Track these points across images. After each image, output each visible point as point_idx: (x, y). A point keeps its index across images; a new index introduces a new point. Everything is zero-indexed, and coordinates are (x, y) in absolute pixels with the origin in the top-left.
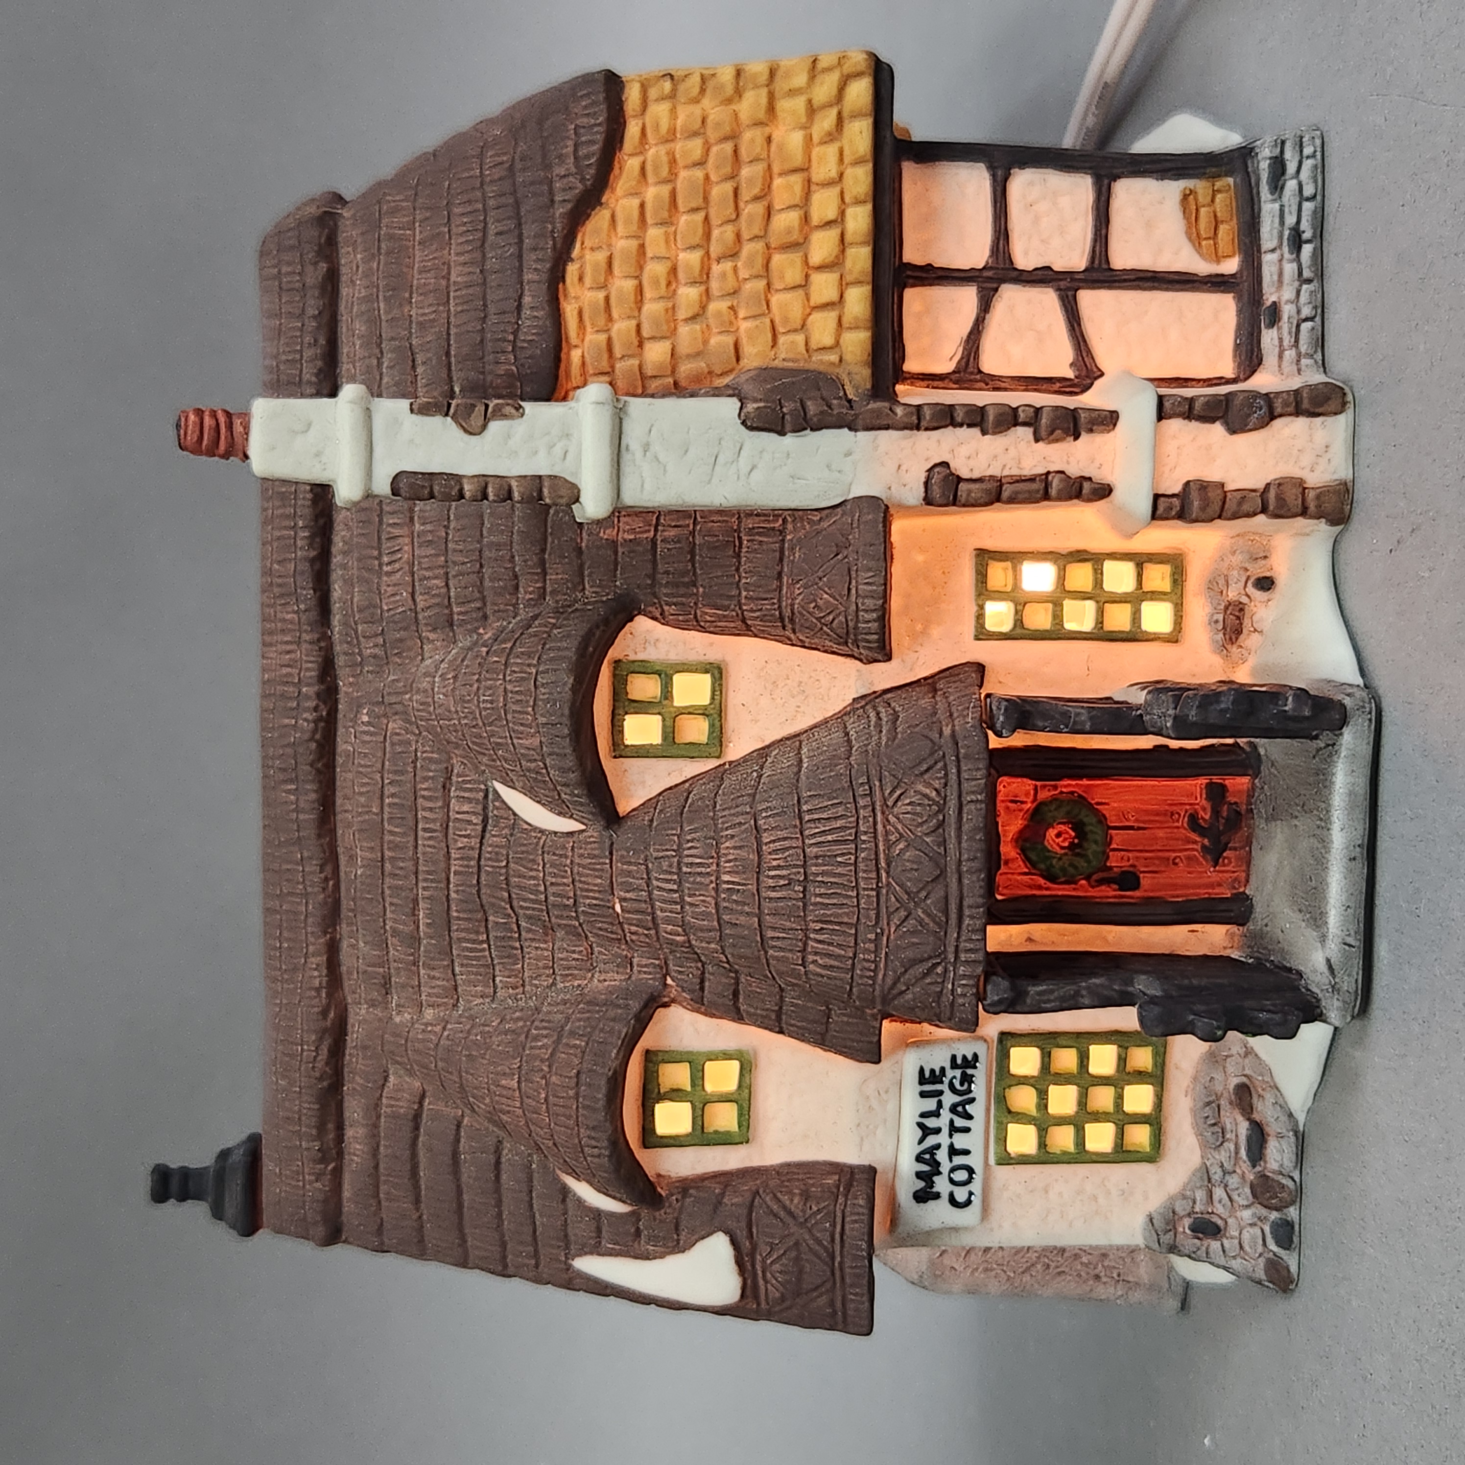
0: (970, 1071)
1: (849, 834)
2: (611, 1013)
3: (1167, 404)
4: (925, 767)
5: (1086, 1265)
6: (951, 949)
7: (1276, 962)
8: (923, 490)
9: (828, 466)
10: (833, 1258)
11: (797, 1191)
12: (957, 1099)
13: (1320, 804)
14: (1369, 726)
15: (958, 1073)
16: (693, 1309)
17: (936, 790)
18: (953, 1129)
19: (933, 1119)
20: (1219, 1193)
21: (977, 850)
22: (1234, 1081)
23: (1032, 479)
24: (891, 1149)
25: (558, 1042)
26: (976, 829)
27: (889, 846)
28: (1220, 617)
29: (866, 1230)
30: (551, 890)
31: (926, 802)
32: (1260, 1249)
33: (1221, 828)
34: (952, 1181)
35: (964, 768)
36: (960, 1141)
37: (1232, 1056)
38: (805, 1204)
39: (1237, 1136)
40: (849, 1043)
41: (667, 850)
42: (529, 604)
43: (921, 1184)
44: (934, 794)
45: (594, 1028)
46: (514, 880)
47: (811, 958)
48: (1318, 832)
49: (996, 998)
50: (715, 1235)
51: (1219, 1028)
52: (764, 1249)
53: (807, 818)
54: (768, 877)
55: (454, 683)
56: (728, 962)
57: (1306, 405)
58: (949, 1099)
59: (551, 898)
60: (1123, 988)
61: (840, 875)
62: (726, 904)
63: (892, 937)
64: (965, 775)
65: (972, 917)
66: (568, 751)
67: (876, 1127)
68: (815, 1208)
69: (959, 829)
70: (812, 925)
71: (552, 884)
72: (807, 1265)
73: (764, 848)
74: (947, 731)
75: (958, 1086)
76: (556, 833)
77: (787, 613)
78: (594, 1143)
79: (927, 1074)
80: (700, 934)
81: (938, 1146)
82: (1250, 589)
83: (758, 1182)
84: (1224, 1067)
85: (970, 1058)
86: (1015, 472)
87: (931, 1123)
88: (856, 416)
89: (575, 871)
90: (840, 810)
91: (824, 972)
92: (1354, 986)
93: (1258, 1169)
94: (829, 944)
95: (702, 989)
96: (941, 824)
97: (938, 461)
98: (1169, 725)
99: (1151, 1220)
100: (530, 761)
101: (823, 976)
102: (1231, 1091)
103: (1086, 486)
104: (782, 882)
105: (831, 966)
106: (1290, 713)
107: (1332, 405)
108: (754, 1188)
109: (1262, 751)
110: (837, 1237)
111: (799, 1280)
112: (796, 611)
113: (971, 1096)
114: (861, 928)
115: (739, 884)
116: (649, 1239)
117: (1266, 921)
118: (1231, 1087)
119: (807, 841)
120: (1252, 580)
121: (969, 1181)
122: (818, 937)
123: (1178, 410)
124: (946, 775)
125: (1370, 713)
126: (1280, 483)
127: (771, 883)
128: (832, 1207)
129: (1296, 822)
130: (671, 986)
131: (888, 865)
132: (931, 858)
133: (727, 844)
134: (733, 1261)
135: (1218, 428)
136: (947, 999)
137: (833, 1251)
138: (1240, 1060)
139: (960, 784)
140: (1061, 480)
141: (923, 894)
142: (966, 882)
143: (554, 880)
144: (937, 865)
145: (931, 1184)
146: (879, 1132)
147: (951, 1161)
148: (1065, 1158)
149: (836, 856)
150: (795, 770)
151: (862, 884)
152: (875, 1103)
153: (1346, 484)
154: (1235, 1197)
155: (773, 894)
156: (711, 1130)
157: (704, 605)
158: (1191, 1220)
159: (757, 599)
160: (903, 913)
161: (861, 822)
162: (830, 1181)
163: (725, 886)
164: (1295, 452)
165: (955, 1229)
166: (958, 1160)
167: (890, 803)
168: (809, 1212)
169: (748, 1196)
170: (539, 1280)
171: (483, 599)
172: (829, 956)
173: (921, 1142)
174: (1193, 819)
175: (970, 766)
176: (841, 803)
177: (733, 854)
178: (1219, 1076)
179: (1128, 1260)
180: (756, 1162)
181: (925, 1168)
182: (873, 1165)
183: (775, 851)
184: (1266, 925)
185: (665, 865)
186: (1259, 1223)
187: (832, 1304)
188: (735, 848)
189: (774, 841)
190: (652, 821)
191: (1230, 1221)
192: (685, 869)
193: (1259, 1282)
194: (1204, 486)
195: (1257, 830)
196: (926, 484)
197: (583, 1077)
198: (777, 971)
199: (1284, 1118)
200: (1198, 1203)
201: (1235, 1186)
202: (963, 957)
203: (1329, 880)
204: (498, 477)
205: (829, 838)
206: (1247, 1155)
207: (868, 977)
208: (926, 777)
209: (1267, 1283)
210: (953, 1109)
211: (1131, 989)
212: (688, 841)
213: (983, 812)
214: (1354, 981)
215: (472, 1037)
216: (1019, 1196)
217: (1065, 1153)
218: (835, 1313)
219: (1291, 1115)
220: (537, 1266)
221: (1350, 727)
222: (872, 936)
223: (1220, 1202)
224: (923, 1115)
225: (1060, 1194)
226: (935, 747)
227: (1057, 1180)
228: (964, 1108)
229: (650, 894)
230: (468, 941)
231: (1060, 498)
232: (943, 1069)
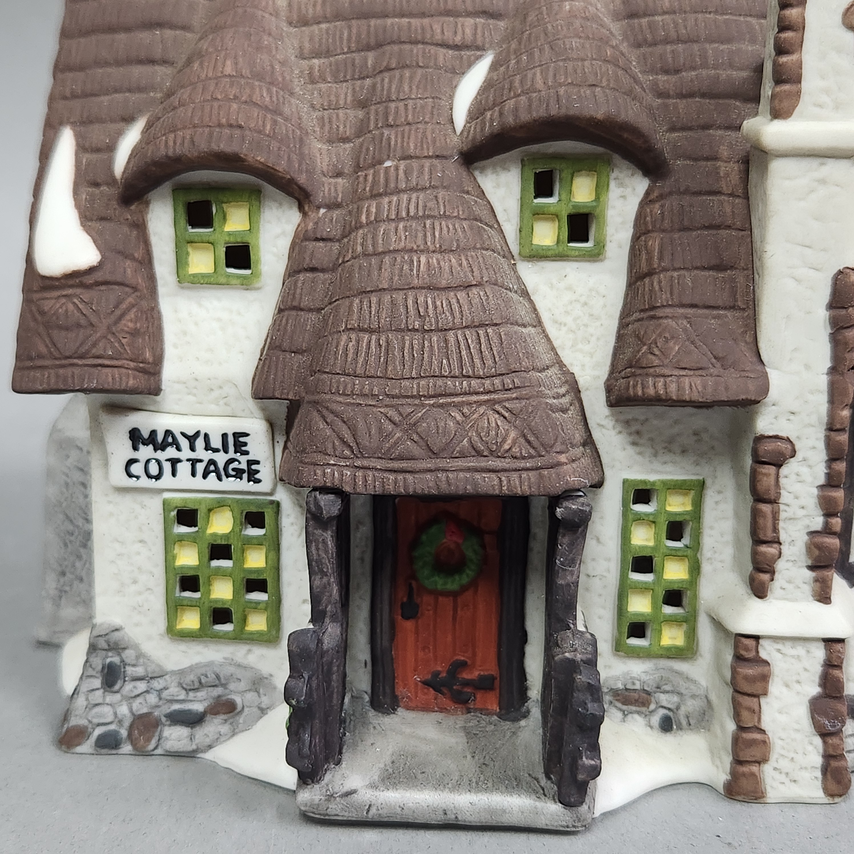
0: (245, 476)
1: (468, 370)
2: (294, 157)
3: (839, 646)
4: (532, 439)
5: (74, 566)
6: (366, 463)
7: (345, 738)
8: (771, 434)
9: (795, 350)
10: (81, 357)
11: (138, 325)
12: (221, 465)
13: (490, 781)
14: (562, 826)
15: (244, 466)
16: (30, 233)
17: (510, 449)
18: (194, 462)
19: (203, 445)
20: (142, 686)
21: (457, 487)
22: (238, 700)
23: (775, 530)
24: (176, 408)
25: (266, 109)
26: (475, 484)
27: (458, 406)
28: (638, 686)
29: (106, 386)
30: (401, 104)
31: (499, 440)
32: (96, 721)
33: (455, 687)
34: (148, 461)
35: (531, 474)
36: (184, 468)
37: (259, 696)
38: (127, 332)
39: (191, 701)
40: (273, 371)
41: (445, 206)
42: (655, 83)
43: (146, 434)
44: (506, 447)
45: (281, 141)
46: (407, 73)
47: (353, 336)
48: (465, 779)
49: (322, 504)
50: (98, 253)
51: (298, 702)
52: (86, 295)
53: (481, 332)
54: (426, 297)
55: (582, 17)
56: (343, 262)
57: (834, 764)
58: (221, 458)
59: (393, 105)
60: (329, 614)
61: (431, 363)
62: (399, 259)
63: (374, 409)
64: (524, 475)
65: (396, 481)
66: (535, 115)
67: (195, 395)
68: (124, 341)
69: (477, 470)
70: (383, 338)
71: (406, 105)
72: (74, 335)
73: (452, 294)
74: (563, 458)
75: (232, 466)
76: (451, 109)
77: (659, 313)
78: (179, 142)
79: (242, 439)
80: (370, 236)
81: (179, 449)
82: (662, 712)
83: (145, 291)
84: (250, 690)
85: (257, 476)
86: (783, 515)
87: (200, 443)
88: (842, 374)
89: (419, 126)
90: (489, 362)
91: (341, 348)
92: (333, 813)
93: (164, 719)
94: (367, 354)
95: (317, 239)
96: (479, 454)
97: (797, 448)
98: (567, 655)
99: (117, 630)
100: (521, 82)
101: (337, 347)
102: (229, 697)
103: (765, 577)
104: (421, 310)
105: (347, 355)
106: (580, 762)
107: (833, 787)
108: (139, 287)
109: (523, 723)
110: (100, 361)
111: (60, 328)
112: (661, 321)
113: (224, 477)
114: (382, 381)
115: (418, 270)
116: (92, 195)
117: (378, 727)
118: (233, 697)
119: (460, 332)
120: (670, 714)
121: (149, 476)
122: (373, 342)
123: (834, 655)
124: (524, 458)
125: (574, 826)
126: (765, 743)
127: (421, 300)
128: (125, 356)
129: (469, 757)
130: (318, 213)
131: (441, 406)
132: (447, 444)
133: (453, 260)
134: (75, 269)
135: (815, 690)
136: (319, 458)
137: (87, 358)
138: (257, 704)
139: (516, 470)
140: (773, 555)
141: (415, 437)
142: (428, 476)
143: (410, 107)
144: (444, 450)
145: (145, 443)
146: (191, 398)
147: (167, 460)
148: (170, 558)
149: (448, 359)
150: (520, 321)
151: (423, 382)
152: (216, 393)
153: (764, 797)
154: (139, 700)
155: (410, 302)
156: (190, 250)
157: (662, 239)
158: (119, 664)
159: (671, 286)
160: (397, 418)
161: (479, 381)
162: (148, 355)
163: (415, 259)
164: (792, 755)
165: (106, 464)
166: (167, 467)
167: (497, 407)
168: (120, 336)
169: (133, 282)
170: (52, 99)
171: (654, 44)
172: (357, 353)
173: (183, 434)
174: (463, 665)
175: (532, 479)
176: (496, 363)
177: (446, 266)
178: (242, 686)
179: (78, 599)
180: (161, 290)
181: (160, 437)
182: (162, 392)
183: (450, 304)
184: (374, 727)
185: (431, 204)
186: (117, 720)
187: (40, 356)
188: (451, 267)
189: (458, 302)
190: (468, 193)
191: (118, 696)
192: (428, 222)
193: (66, 718)
194: (765, 678)
195: (454, 717)
196: (776, 437)
197: (237, 132)
198: (338, 305)
199: (208, 741)
200: (133, 669)
201: (149, 701)
202: (360, 474)
203: (426, 792)
204: (802, 42)
205: (464, 353)
206: (175, 711)
207: (338, 387)
208: (522, 440)
209: (66, 726)
210: (212, 462)
211: (327, 620)
212: (454, 226)
213: (491, 492)
214: (337, 813)
215: (265, 37)
216: (136, 517)
217: (174, 558)
218: (31, 359)
219: (210, 747)
220: (65, 98)
221: (563, 809)
222: (376, 391)
223: (135, 687)
224: (206, 436)
225: (139, 553)
226: (548, 447)
227: (150, 550)
228: (213, 471)
229: (404, 191)
230: (350, 36)
231: (755, 554)
232: (247, 453)
